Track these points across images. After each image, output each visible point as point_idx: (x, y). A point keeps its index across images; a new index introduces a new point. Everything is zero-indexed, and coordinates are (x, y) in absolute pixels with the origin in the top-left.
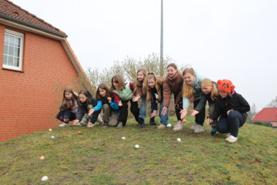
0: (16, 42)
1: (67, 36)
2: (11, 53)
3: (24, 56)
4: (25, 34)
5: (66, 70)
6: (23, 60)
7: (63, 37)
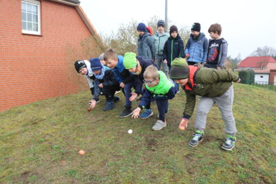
0: (33, 9)
1: (79, 3)
2: (30, 19)
3: (41, 21)
4: (41, 2)
5: (82, 32)
6: (41, 25)
7: (76, 3)
